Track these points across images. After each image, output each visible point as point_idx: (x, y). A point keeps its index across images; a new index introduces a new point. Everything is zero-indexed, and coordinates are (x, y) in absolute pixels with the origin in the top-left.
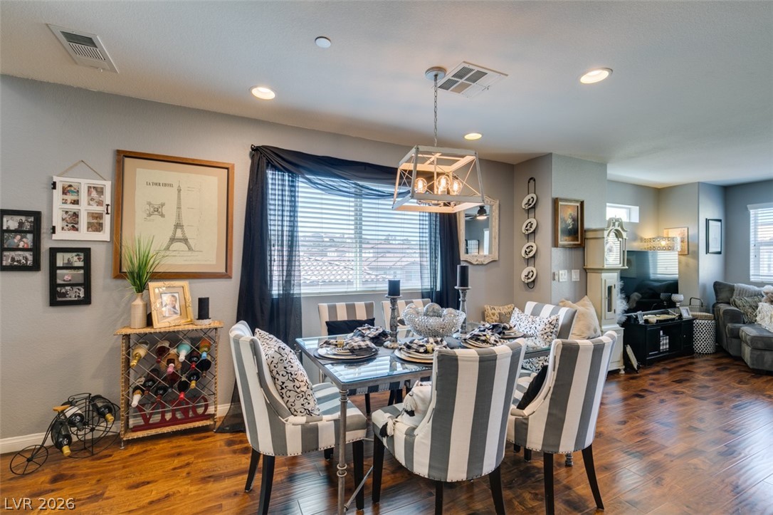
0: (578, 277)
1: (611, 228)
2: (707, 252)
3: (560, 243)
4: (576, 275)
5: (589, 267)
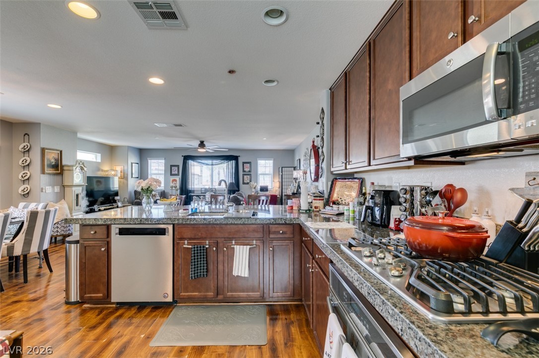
0: (59, 190)
1: (77, 165)
2: (132, 177)
3: (46, 171)
4: (57, 189)
5: (65, 184)
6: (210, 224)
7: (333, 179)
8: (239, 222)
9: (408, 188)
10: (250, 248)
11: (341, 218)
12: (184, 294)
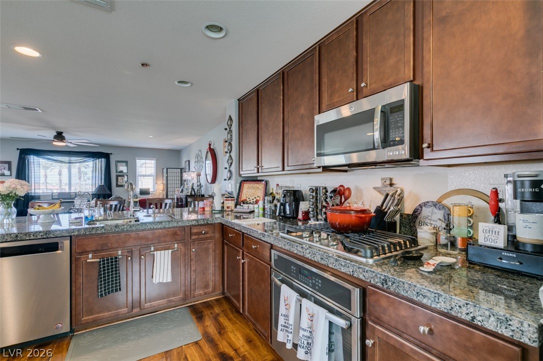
6: (123, 231)
7: (241, 181)
8: (159, 226)
9: (314, 189)
10: (172, 252)
11: (252, 215)
12: (87, 318)
